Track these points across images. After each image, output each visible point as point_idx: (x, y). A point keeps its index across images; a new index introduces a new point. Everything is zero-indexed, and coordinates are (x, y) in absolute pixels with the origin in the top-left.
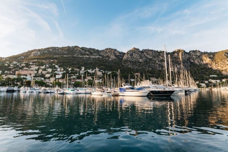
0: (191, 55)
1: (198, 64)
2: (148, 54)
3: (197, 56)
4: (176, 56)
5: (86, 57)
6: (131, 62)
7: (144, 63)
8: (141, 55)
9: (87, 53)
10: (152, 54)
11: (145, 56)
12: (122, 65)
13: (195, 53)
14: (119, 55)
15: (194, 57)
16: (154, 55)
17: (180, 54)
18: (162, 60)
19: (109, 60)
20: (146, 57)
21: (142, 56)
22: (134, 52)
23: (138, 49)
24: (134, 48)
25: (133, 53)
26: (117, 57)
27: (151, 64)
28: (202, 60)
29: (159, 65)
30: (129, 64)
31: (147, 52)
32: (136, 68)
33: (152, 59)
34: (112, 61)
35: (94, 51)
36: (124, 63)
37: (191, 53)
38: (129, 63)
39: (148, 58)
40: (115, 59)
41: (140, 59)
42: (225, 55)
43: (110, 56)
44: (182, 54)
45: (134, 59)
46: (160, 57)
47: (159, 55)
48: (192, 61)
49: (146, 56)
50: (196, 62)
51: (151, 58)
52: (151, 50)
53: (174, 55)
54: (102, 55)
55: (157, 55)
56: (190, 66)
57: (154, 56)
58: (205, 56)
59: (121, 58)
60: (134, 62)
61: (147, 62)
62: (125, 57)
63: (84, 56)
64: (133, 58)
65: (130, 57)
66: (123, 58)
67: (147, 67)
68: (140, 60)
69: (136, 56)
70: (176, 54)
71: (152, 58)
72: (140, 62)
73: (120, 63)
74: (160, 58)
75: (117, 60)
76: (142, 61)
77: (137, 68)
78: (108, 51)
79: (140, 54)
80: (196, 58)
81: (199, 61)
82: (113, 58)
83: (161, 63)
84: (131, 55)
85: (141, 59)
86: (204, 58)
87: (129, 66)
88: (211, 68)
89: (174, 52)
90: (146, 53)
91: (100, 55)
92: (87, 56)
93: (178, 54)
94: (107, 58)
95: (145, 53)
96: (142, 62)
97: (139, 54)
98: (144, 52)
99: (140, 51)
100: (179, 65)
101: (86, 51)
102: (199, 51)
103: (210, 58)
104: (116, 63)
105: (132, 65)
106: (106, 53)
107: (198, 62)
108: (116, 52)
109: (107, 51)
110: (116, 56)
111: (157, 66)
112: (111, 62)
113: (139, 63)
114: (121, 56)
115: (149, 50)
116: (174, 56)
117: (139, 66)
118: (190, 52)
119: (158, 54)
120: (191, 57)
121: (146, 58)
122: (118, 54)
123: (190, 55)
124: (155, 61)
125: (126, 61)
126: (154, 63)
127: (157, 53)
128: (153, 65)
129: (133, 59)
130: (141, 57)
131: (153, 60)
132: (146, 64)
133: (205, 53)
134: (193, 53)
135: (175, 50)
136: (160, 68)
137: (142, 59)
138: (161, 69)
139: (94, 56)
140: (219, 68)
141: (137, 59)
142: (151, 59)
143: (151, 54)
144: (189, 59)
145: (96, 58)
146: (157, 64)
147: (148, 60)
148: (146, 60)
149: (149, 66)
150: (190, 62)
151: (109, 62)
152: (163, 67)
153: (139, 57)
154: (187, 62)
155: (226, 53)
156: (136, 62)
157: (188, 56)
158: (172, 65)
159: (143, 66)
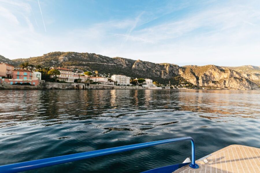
1: (177, 74)
2: (148, 65)
3: (176, 69)
4: (165, 68)
5: (106, 65)
6: (138, 70)
9: (105, 60)
11: (146, 66)
12: (133, 73)
15: (175, 69)
17: (168, 67)
18: (157, 70)
20: (147, 67)
22: (140, 64)
23: (142, 61)
24: (140, 60)
28: (179, 72)
29: (155, 73)
30: (137, 72)
32: (142, 75)
34: (125, 68)
35: (109, 59)
36: (134, 72)
37: (174, 66)
39: (148, 68)
41: (143, 68)
44: (169, 67)
48: (174, 72)
50: (176, 73)
51: (150, 68)
52: (150, 63)
55: (154, 66)
56: (172, 75)
57: (152, 67)
58: (181, 70)
59: (130, 66)
61: (148, 71)
62: (134, 66)
63: (104, 64)
64: (139, 68)
65: (137, 67)
66: (132, 67)
67: (149, 75)
68: (144, 70)
69: (141, 67)
72: (144, 71)
73: (131, 71)
74: (156, 69)
75: (128, 69)
78: (120, 60)
80: (176, 71)
83: (156, 73)
84: (138, 65)
86: (180, 70)
87: (138, 74)
88: (183, 78)
91: (115, 63)
92: (105, 64)
94: (121, 66)
95: (146, 64)
96: (145, 71)
97: (143, 65)
98: (145, 64)
99: (143, 63)
101: (103, 59)
102: (178, 66)
103: (183, 71)
104: (128, 71)
105: (139, 72)
106: (119, 62)
107: (177, 73)
112: (124, 69)
114: (130, 65)
117: (144, 74)
124: (153, 71)
125: (135, 69)
126: (152, 72)
130: (144, 68)
133: (181, 68)
134: (175, 67)
139: (110, 63)
140: (186, 78)
142: (150, 69)
143: (150, 65)
144: (172, 71)
145: (112, 65)
146: (154, 73)
147: (148, 69)
148: (147, 70)
149: (150, 74)
150: (173, 73)
151: (123, 69)
152: (157, 75)
153: (143, 67)
154: (171, 72)
155: (191, 69)
156: (141, 71)
157: (172, 68)
158: (163, 74)
159: (146, 74)
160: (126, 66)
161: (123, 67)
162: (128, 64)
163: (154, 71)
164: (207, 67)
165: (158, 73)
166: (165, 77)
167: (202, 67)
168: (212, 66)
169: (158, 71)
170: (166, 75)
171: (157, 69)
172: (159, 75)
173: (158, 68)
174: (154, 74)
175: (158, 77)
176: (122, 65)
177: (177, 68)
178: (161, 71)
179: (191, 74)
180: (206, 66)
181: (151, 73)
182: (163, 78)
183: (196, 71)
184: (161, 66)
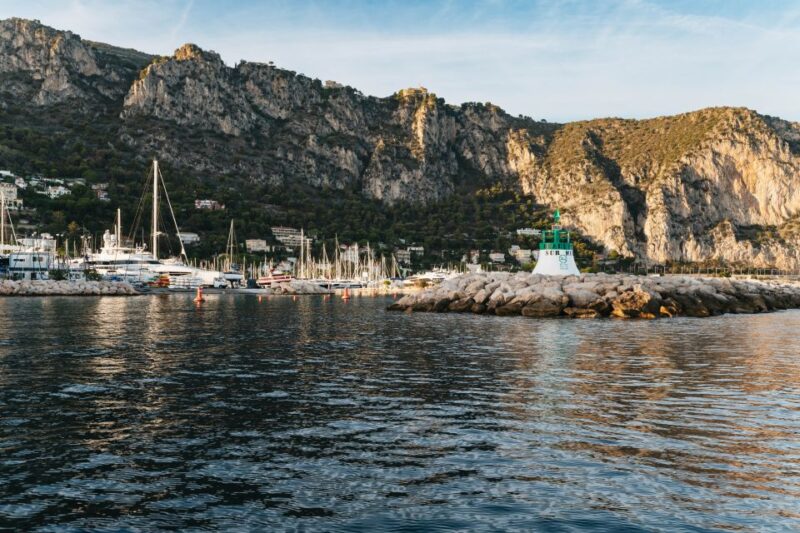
0: (467, 125)
1: (488, 171)
2: (265, 94)
3: (486, 131)
4: (402, 122)
6: (171, 128)
7: (243, 143)
8: (229, 96)
10: (290, 98)
11: (249, 100)
12: (123, 147)
13: (482, 118)
14: (99, 72)
15: (478, 135)
16: (299, 103)
17: (421, 114)
18: (337, 134)
19: (29, 99)
20: (255, 109)
22: (194, 76)
23: (212, 58)
24: (194, 48)
25: (182, 78)
26: (85, 90)
27: (279, 155)
28: (503, 154)
29: (321, 159)
30: (161, 143)
31: (262, 78)
32: (199, 168)
33: (289, 125)
34: (53, 110)
37: (467, 112)
38: (163, 138)
39: (268, 117)
40: (70, 98)
41: (223, 115)
42: (585, 143)
43: (37, 77)
44: (429, 114)
45: (189, 115)
46: (327, 116)
47: (325, 106)
48: (469, 155)
49: (256, 101)
50: (483, 159)
51: (283, 114)
52: (287, 75)
53: (395, 113)
55: (315, 106)
56: (456, 179)
57: (297, 110)
58: (519, 141)
59: (107, 93)
60: (191, 132)
61: (259, 138)
62: (138, 94)
64: (186, 107)
65: (168, 98)
66: (121, 98)
68: (226, 126)
69: (199, 100)
70: (403, 113)
71: (287, 120)
72: (222, 136)
73: (108, 128)
74: (326, 123)
75: (85, 110)
76: (237, 132)
77: (206, 171)
78: (20, 42)
79: (225, 85)
80: (483, 144)
81: (495, 159)
82: (57, 94)
83: (328, 153)
84: (175, 89)
85: (228, 117)
86: (512, 145)
88: (531, 197)
89: (394, 102)
90: (260, 85)
93: (413, 110)
94: (19, 89)
95: (250, 85)
96: (232, 136)
97: (221, 90)
98: (246, 79)
99: (224, 71)
100: (410, 169)
102: (500, 112)
103: (534, 149)
104: (80, 130)
105: (179, 147)
106: (10, 50)
107: (490, 162)
108: (77, 54)
109: (14, 37)
110: (77, 79)
111: (309, 166)
112: (46, 117)
113: (216, 142)
114: (110, 85)
115: (273, 68)
116: (394, 122)
117: (219, 159)
118: (465, 106)
119: (319, 100)
120: (466, 137)
121: (254, 117)
122: (90, 68)
123: (463, 126)
124: (304, 138)
125: (145, 120)
126: (296, 149)
127: (314, 92)
128: (290, 156)
129: (182, 116)
130: (230, 110)
131: (289, 131)
132: (257, 147)
133: (524, 123)
134: (475, 120)
135: (401, 92)
136: (325, 176)
137: (236, 118)
138: (326, 181)
140: (557, 197)
141: (207, 115)
142: (280, 122)
143: (285, 95)
144: (454, 145)
146: (312, 154)
147: (266, 126)
148: (256, 127)
149: (271, 165)
150: (461, 159)
151: (35, 116)
152: (336, 172)
153: (219, 108)
154: (445, 156)
155: (591, 135)
156: (198, 134)
157: (455, 127)
158: (380, 166)
159: (237, 161)
160: (66, 86)
161: (41, 100)
162: (94, 77)
163: (311, 140)
164: (704, 119)
165: (346, 160)
166: (396, 190)
167: (669, 122)
168: (737, 112)
169: (349, 143)
170: (405, 178)
171: (335, 124)
172: (354, 170)
173: (349, 122)
174: (312, 162)
175: (340, 186)
176: (30, 82)
177: (495, 127)
178: (367, 139)
179: (587, 172)
181: (286, 151)
182: (379, 195)
183: (629, 147)
184: (370, 103)
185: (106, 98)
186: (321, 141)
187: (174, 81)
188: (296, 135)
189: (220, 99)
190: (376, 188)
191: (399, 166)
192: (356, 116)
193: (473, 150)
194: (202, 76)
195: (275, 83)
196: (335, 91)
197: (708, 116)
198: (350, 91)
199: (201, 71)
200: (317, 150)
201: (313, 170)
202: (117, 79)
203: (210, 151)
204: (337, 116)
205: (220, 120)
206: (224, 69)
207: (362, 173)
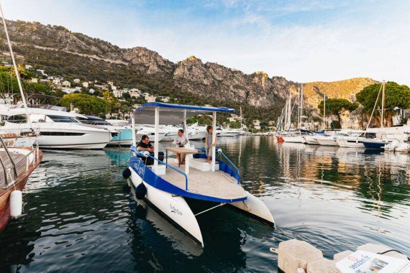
0: (275, 83)
1: (283, 97)
2: (215, 72)
3: (282, 85)
4: (256, 82)
5: (95, 59)
6: (190, 82)
7: (211, 87)
8: (205, 72)
9: (94, 48)
10: (223, 74)
11: (211, 74)
12: (177, 87)
13: (280, 81)
14: (164, 65)
15: (279, 86)
16: (225, 75)
17: (263, 79)
18: (237, 85)
19: (145, 72)
20: (213, 76)
21: (208, 74)
22: (195, 66)
23: (199, 60)
24: (194, 57)
25: (191, 66)
26: (162, 70)
27: (222, 91)
28: (288, 92)
29: (235, 93)
30: (188, 87)
31: (214, 67)
32: (201, 95)
33: (223, 82)
34: (153, 75)
35: (109, 47)
36: (180, 84)
37: (275, 79)
38: (188, 85)
39: (217, 80)
40: (157, 72)
41: (204, 78)
42: (314, 89)
43: (147, 65)
44: (265, 79)
45: (194, 78)
46: (234, 80)
47: (233, 76)
48: (276, 93)
49: (213, 74)
50: (281, 94)
51: (221, 79)
52: (221, 66)
53: (254, 79)
54: (129, 59)
55: (230, 77)
56: (275, 100)
57: (225, 77)
58: (292, 88)
59: (168, 71)
60: (196, 83)
61: (215, 86)
62: (178, 72)
63: (89, 56)
64: (193, 75)
65: (188, 73)
66: (172, 73)
67: (218, 96)
68: (205, 82)
69: (197, 73)
70: (256, 79)
71: (222, 81)
72: (204, 85)
73: (170, 81)
74: (234, 82)
75: (163, 76)
76: (209, 84)
77: (203, 96)
78: (141, 54)
79: (204, 69)
80: (281, 89)
81: (285, 94)
82: (154, 71)
83: (236, 91)
84: (190, 69)
85: (206, 79)
86: (290, 89)
87: (189, 90)
89: (254, 75)
90: (213, 69)
91: (125, 60)
92: (95, 56)
93: (260, 79)
94: (142, 69)
95: (211, 69)
96: (207, 85)
97: (203, 70)
98: (209, 68)
100: (262, 97)
101: (89, 44)
102: (285, 79)
104: (163, 82)
105: (193, 88)
106: (138, 57)
107: (283, 95)
108: (158, 59)
109: (139, 52)
110: (159, 66)
112: (151, 77)
113: (204, 87)
114: (168, 69)
115: (217, 64)
116: (253, 82)
117: (206, 92)
118: (274, 78)
119: (231, 74)
120: (275, 87)
121: (213, 79)
122: (162, 64)
123: (273, 84)
124: (228, 86)
125: (181, 79)
126: (227, 90)
127: (229, 72)
128: (226, 92)
129: (192, 78)
130: (206, 77)
131: (223, 84)
132: (215, 89)
133: (291, 83)
134: (277, 82)
135: (255, 73)
136: (237, 98)
137: (208, 79)
138: (237, 100)
139: (112, 58)
141: (200, 78)
142: (220, 81)
143: (221, 73)
144: (272, 88)
145: (117, 64)
146: (232, 91)
147: (216, 82)
148: (214, 83)
149: (221, 94)
150: (274, 94)
151: (148, 77)
152: (239, 97)
153: (203, 76)
154: (270, 93)
155: (315, 87)
156: (198, 84)
157: (271, 84)
158: (253, 95)
159: (211, 93)
160: (156, 68)
161: (149, 72)
162: (163, 66)
163: (231, 87)
164: (353, 82)
165: (242, 93)
166: (258, 104)
167: (340, 83)
168: (366, 79)
169: (242, 88)
170: (261, 99)
171: (237, 82)
172: (244, 96)
173: (241, 82)
174: (232, 94)
175: (241, 102)
176: (145, 67)
177: (284, 84)
178: (247, 87)
179: (318, 98)
180: (349, 82)
181: (224, 90)
182: (254, 104)
183: (328, 90)
184: (245, 76)
185: (167, 73)
186: (234, 87)
187: (189, 67)
188: (226, 85)
189: (203, 73)
190: (252, 102)
191: (259, 95)
192: (242, 80)
193: (277, 91)
194: (198, 66)
195: (218, 69)
196: (236, 72)
197: (355, 80)
198: (240, 72)
199: (197, 64)
200: (233, 90)
201: (233, 96)
202: (170, 67)
203: (203, 90)
204: (237, 80)
205: (203, 80)
206: (202, 64)
207: (247, 97)
